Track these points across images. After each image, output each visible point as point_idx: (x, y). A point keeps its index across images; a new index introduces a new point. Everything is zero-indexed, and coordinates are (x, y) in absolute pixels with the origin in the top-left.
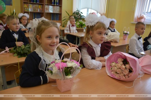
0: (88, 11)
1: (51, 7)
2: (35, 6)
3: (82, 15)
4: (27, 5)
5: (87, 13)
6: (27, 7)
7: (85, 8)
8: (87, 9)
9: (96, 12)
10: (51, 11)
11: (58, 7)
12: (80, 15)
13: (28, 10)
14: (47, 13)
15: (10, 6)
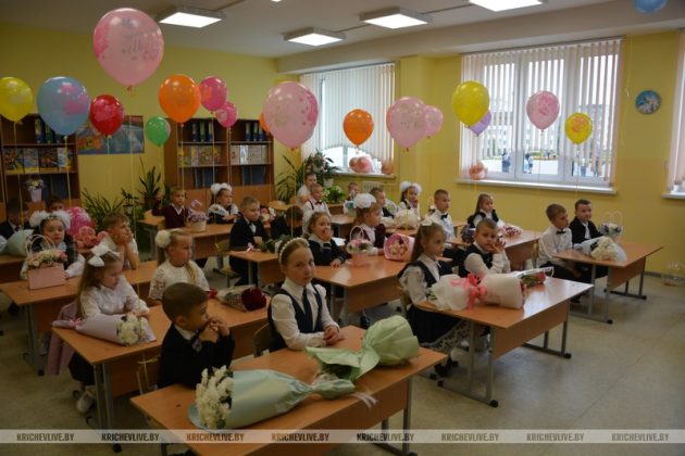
0: (345, 152)
1: (244, 150)
2: (203, 149)
3: (331, 165)
5: (345, 160)
6: (186, 155)
7: (338, 145)
8: (341, 149)
9: (368, 157)
10: (244, 161)
11: (264, 146)
12: (327, 167)
13: (186, 163)
14: (234, 167)
15: (141, 155)
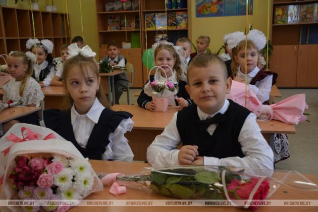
2: (305, 7)
4: (283, 10)
6: (283, 14)
13: (283, 21)
